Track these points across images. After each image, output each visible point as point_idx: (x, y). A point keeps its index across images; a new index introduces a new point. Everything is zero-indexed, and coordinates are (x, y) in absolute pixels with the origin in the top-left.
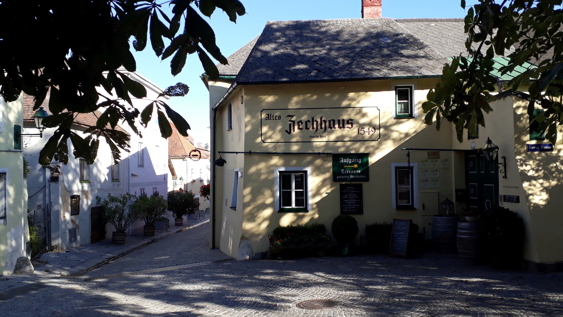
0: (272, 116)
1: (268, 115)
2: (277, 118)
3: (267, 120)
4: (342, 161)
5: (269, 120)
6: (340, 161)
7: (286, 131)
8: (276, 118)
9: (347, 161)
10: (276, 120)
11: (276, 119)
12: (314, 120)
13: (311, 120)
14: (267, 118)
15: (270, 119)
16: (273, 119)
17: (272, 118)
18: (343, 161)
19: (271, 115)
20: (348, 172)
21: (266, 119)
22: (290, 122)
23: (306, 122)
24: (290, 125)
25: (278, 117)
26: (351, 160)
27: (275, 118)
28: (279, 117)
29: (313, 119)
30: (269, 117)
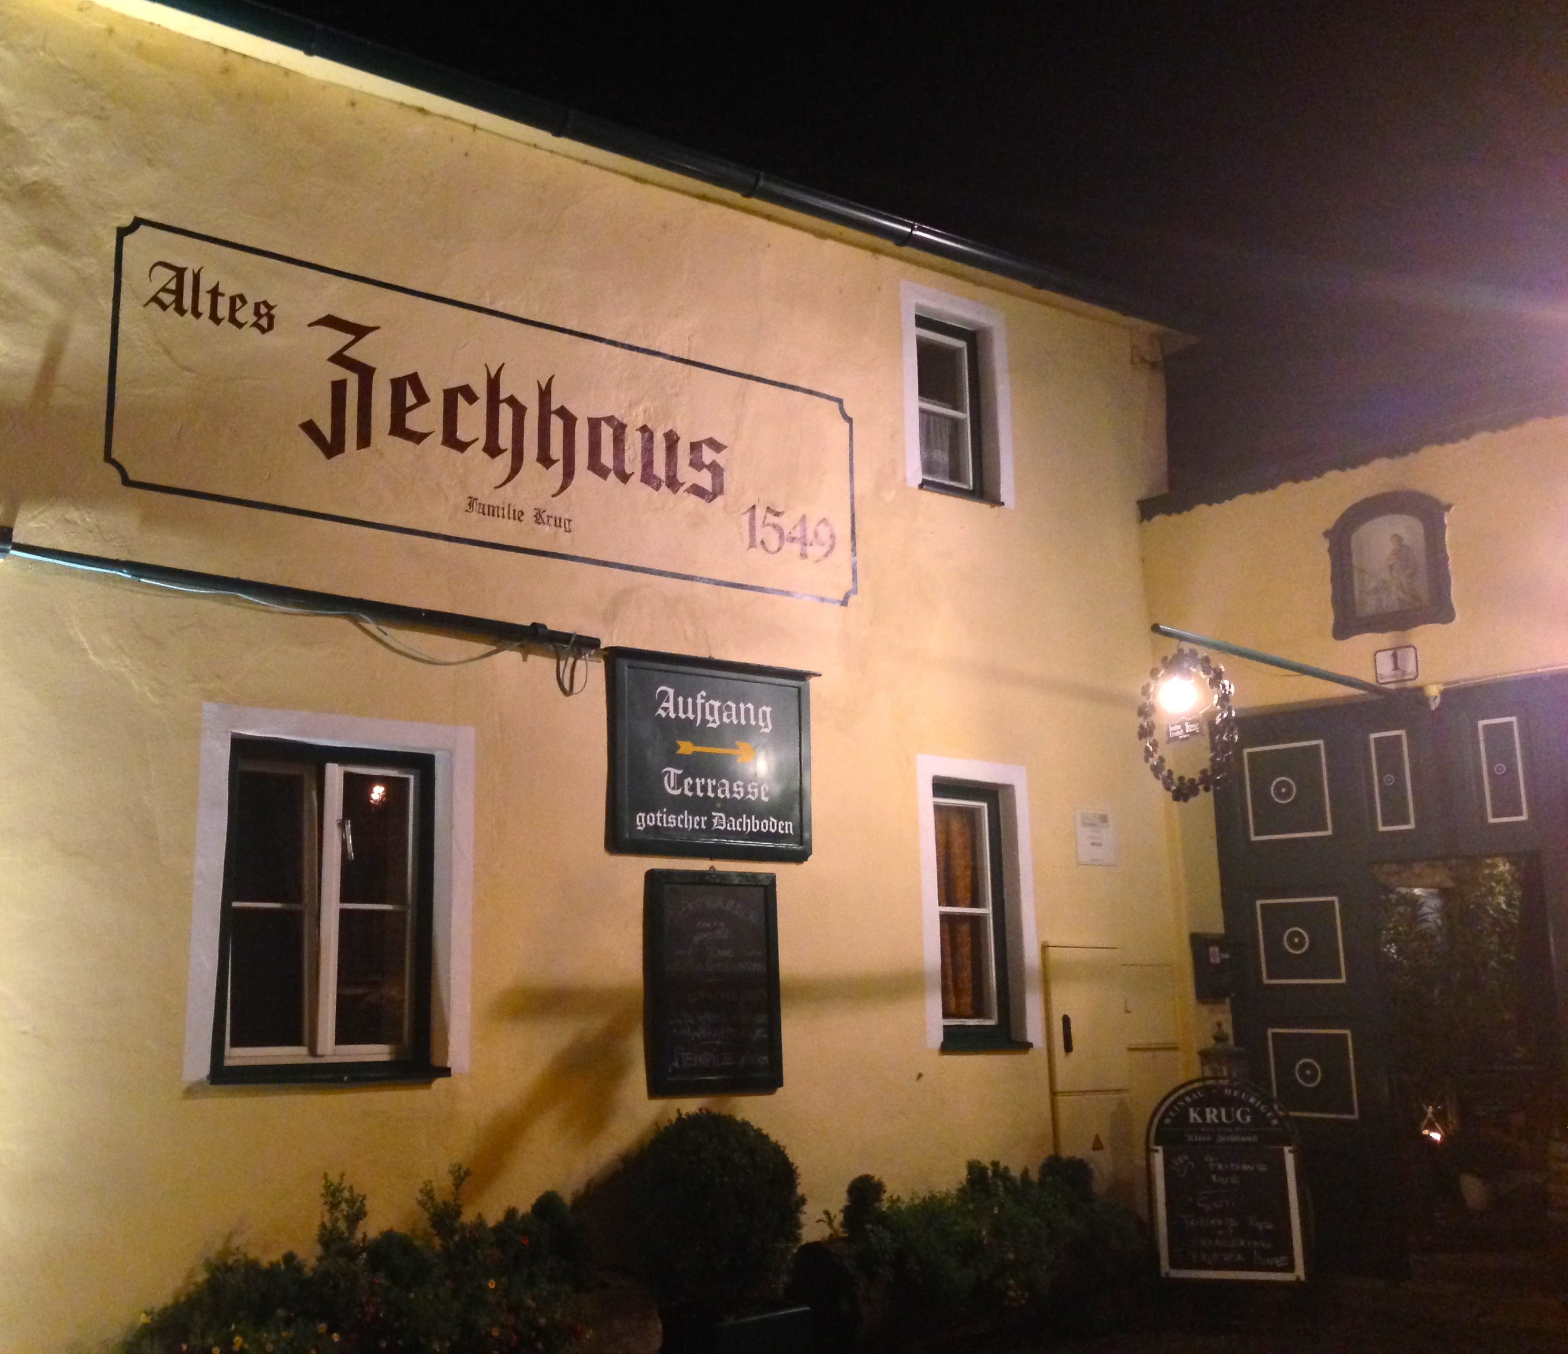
0: (206, 285)
1: (180, 272)
2: (246, 315)
3: (164, 307)
4: (670, 705)
5: (180, 310)
6: (658, 705)
7: (310, 428)
8: (240, 316)
9: (695, 712)
10: (240, 325)
11: (233, 320)
12: (503, 396)
13: (481, 389)
14: (168, 298)
15: (187, 302)
16: (214, 318)
17: (204, 305)
18: (676, 710)
19: (197, 277)
20: (704, 788)
21: (155, 299)
22: (340, 373)
23: (450, 397)
24: (339, 388)
25: (250, 308)
26: (717, 704)
27: (233, 310)
28: (257, 313)
29: (494, 384)
30: (179, 292)
